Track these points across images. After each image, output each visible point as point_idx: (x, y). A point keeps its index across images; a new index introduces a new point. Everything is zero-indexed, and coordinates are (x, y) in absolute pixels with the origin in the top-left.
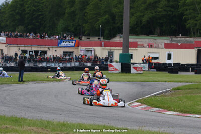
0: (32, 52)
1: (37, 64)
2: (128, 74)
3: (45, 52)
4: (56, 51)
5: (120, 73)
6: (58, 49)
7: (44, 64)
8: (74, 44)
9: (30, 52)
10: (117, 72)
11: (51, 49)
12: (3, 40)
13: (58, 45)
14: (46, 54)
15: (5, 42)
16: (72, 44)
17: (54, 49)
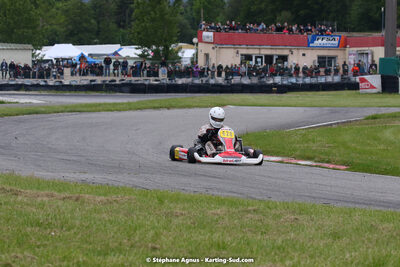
0: (261, 57)
1: (264, 80)
2: (392, 95)
3: (284, 58)
4: (304, 55)
5: (379, 93)
6: (309, 53)
7: (278, 79)
8: (336, 42)
9: (256, 58)
10: (374, 91)
11: (295, 51)
12: (208, 37)
13: (307, 45)
14: (287, 60)
15: (211, 39)
16: (333, 42)
17: (302, 52)
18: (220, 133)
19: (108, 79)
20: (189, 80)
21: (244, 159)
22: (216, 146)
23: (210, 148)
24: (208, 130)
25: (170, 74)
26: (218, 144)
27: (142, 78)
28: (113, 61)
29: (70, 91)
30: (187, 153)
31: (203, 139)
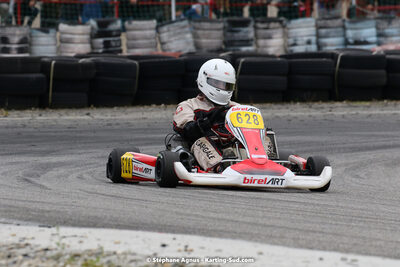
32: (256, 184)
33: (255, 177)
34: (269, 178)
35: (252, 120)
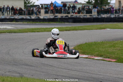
18: (57, 42)
19: (64, 15)
20: (108, 15)
21: (69, 55)
22: (55, 48)
23: (52, 50)
24: (51, 41)
25: (99, 12)
26: (56, 48)
27: (83, 15)
28: (67, 5)
29: (40, 22)
30: (40, 52)
31: (49, 45)
32: (60, 57)
33: (60, 55)
34: (63, 55)
35: (61, 42)
